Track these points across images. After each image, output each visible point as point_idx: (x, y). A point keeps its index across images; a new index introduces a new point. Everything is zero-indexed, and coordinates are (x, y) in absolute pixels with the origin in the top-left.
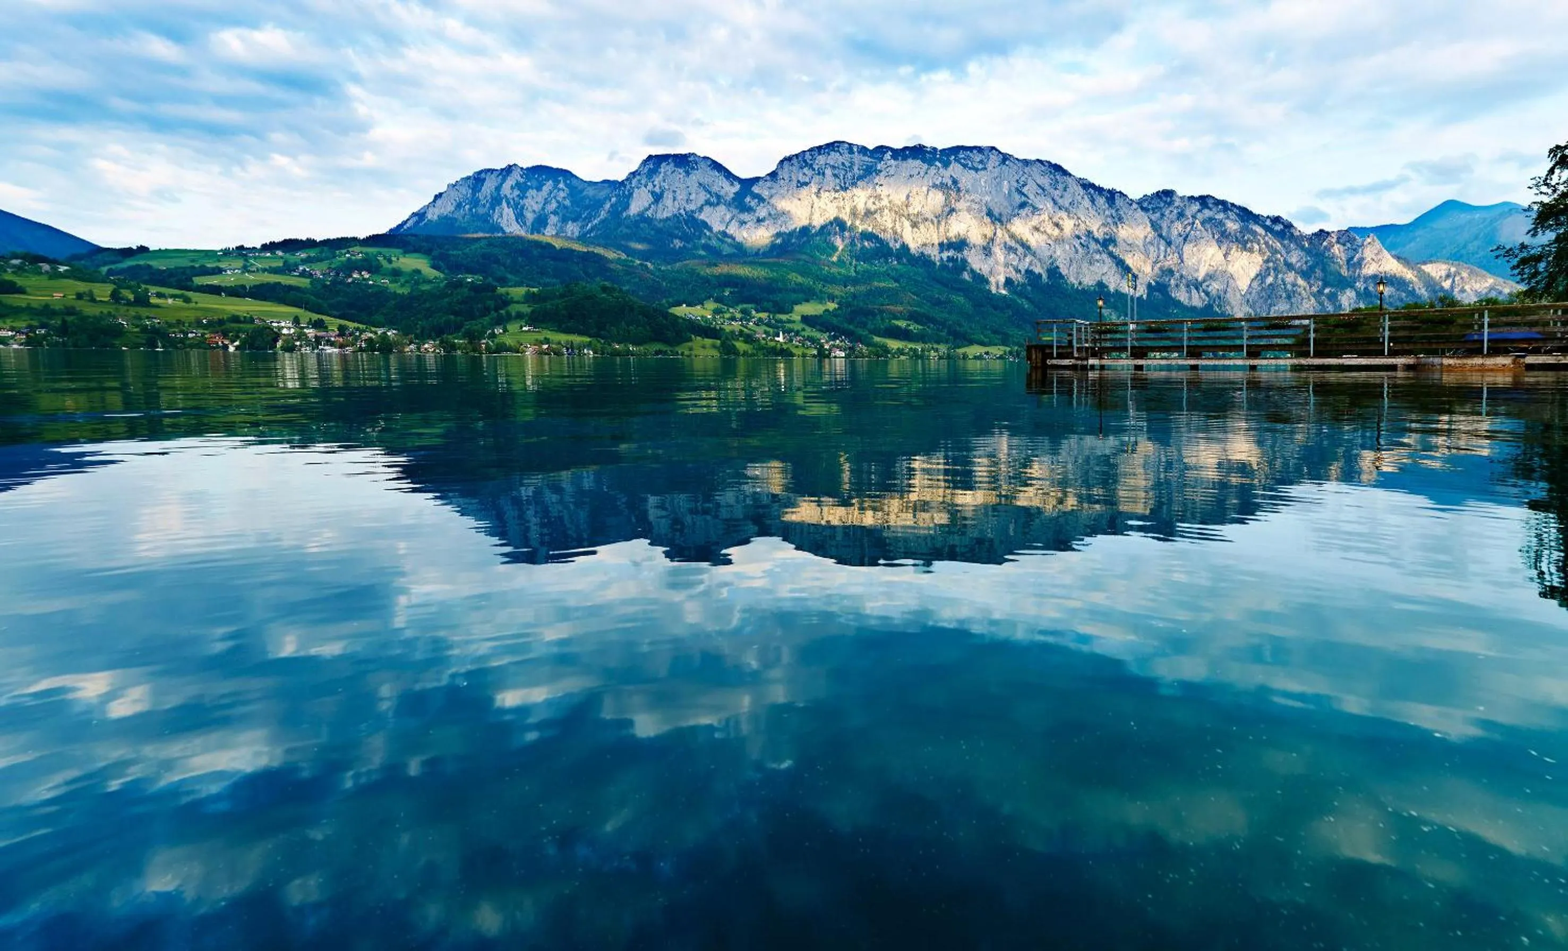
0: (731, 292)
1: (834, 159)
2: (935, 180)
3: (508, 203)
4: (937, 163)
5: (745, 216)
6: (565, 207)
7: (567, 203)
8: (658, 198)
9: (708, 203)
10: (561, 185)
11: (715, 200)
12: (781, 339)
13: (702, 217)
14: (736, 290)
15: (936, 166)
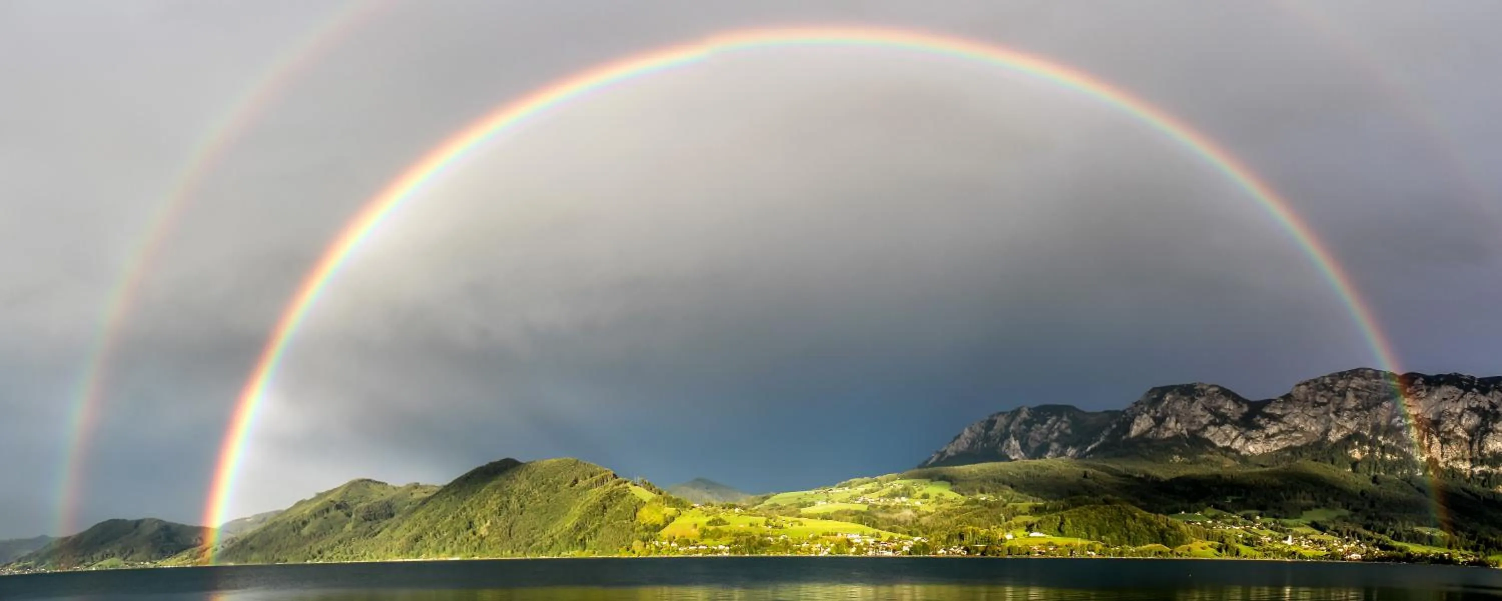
0: (1233, 500)
1: (1356, 382)
2: (1471, 404)
3: (1014, 436)
4: (1474, 390)
5: (1254, 433)
6: (1068, 435)
7: (1069, 431)
8: (1159, 421)
9: (1212, 423)
10: (1065, 419)
11: (1221, 419)
12: (1289, 542)
13: (1207, 435)
14: (1240, 498)
15: (1473, 392)
